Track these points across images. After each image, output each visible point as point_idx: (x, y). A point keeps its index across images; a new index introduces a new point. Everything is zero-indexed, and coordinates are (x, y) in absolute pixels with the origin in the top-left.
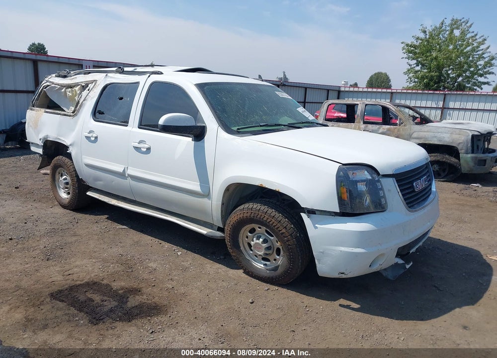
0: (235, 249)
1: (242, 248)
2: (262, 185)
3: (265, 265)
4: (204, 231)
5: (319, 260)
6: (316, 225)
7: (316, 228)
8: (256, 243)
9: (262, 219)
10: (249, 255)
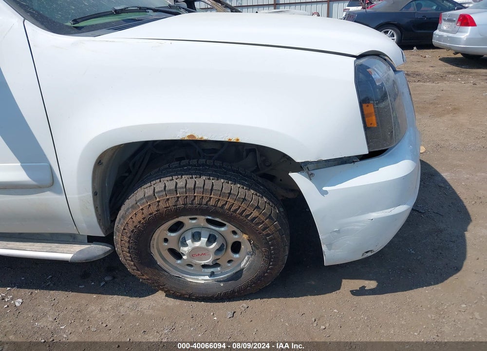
0: (146, 268)
1: (160, 262)
2: (192, 136)
3: (212, 274)
4: (65, 253)
5: (330, 246)
6: (324, 189)
7: (326, 192)
8: (194, 249)
9: (206, 204)
10: (176, 268)
